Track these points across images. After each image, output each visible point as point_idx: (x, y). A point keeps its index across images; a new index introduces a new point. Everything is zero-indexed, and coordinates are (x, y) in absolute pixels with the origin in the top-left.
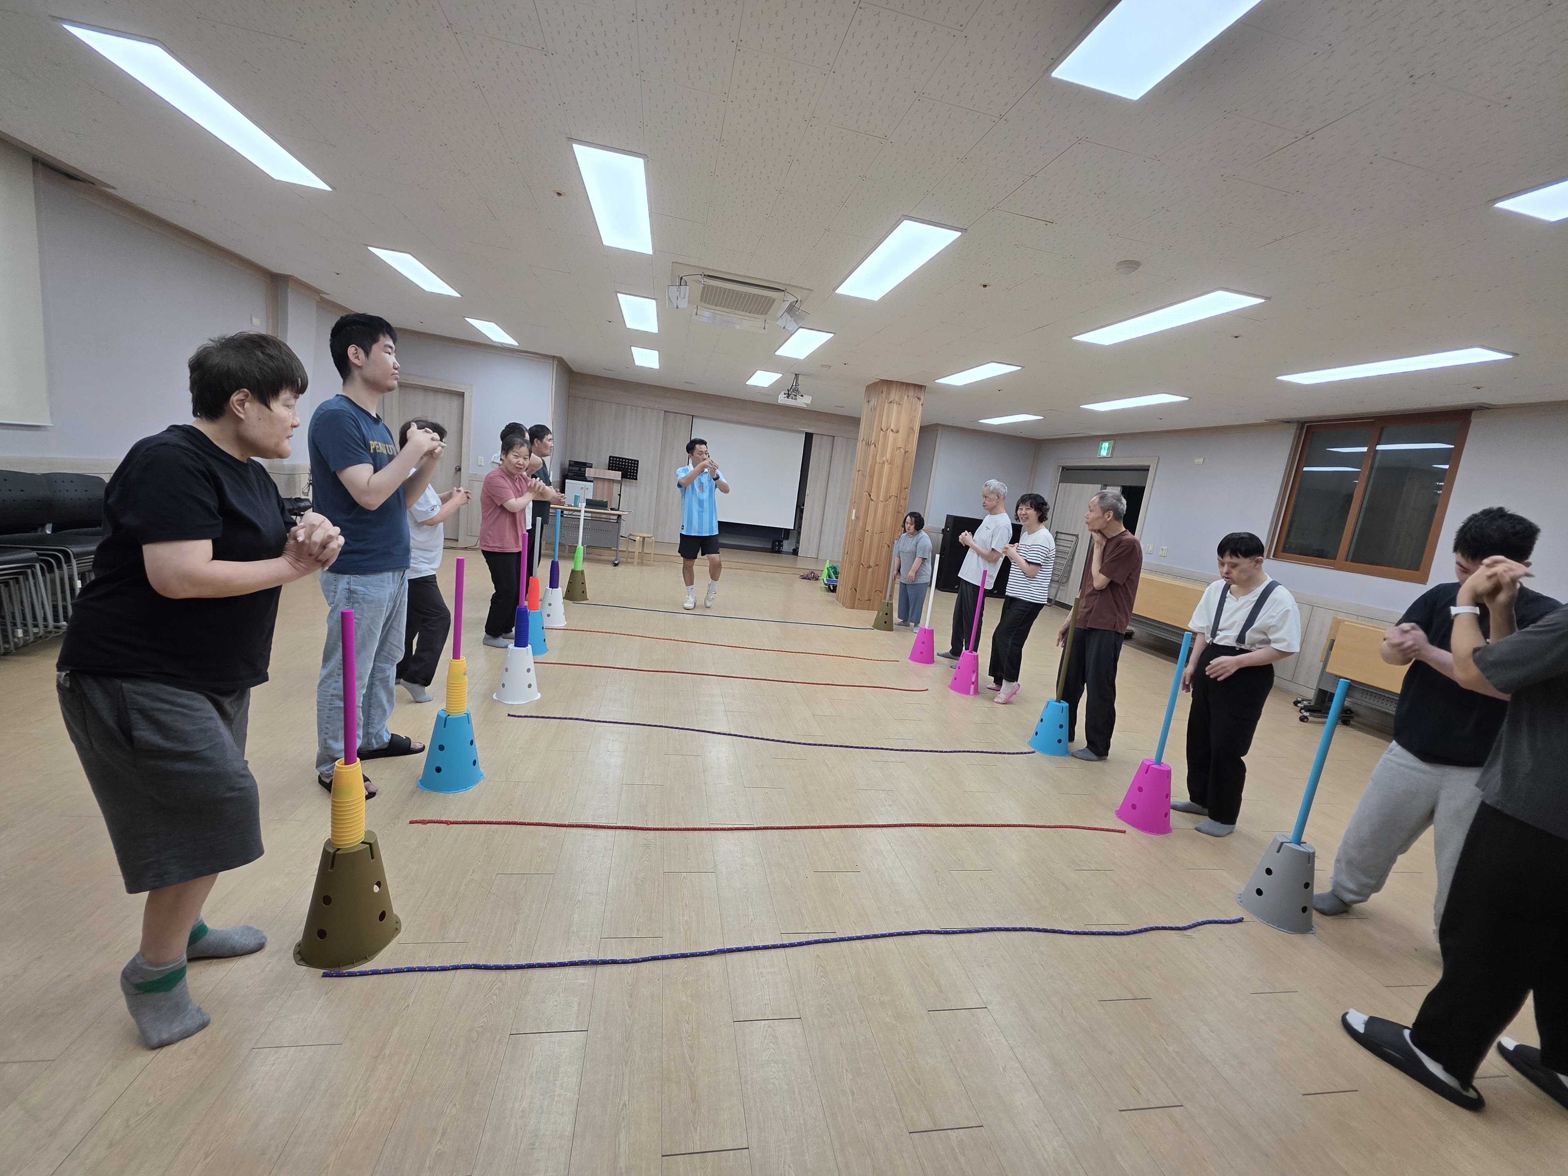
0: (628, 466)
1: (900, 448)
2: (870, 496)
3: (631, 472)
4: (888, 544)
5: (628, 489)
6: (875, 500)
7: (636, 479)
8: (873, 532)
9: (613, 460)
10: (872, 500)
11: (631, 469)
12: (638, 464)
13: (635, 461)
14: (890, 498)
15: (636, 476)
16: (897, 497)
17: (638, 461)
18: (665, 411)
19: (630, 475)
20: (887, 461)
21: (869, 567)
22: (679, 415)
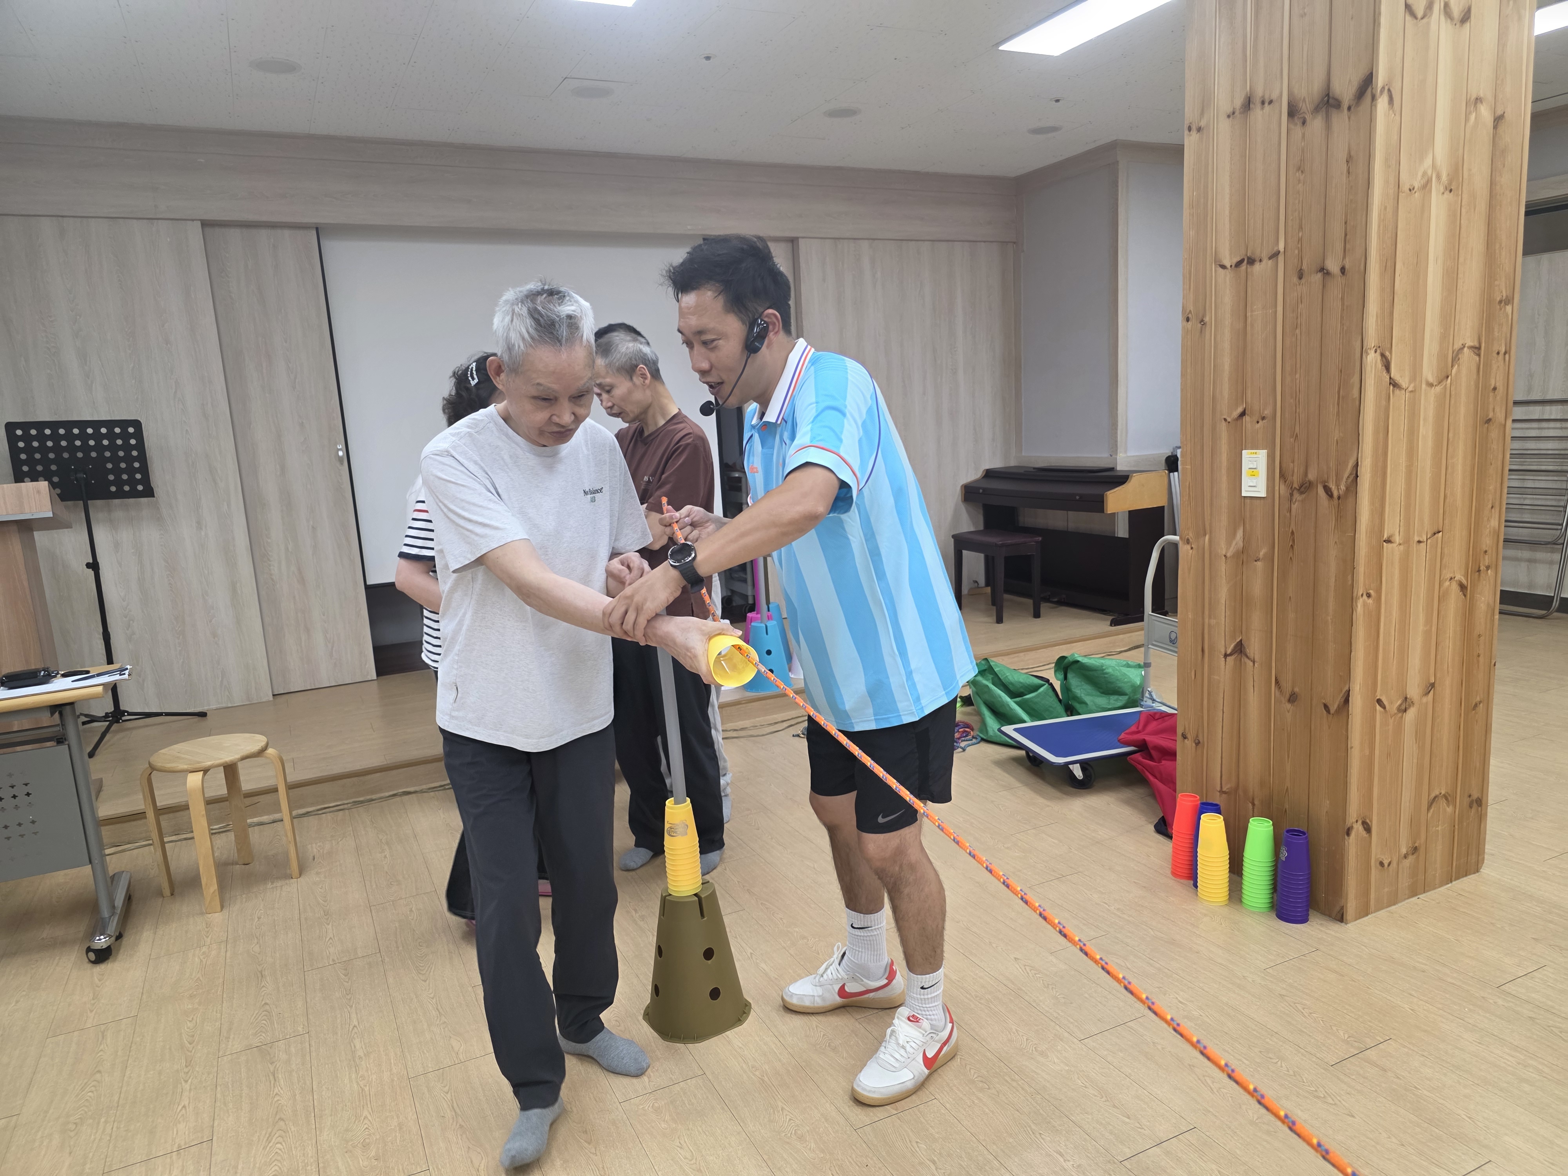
0: (99, 448)
1: (1478, 100)
2: (1388, 368)
3: (117, 471)
4: (1459, 577)
5: (125, 535)
6: (1404, 382)
7: (149, 492)
8: (1407, 541)
9: (27, 438)
10: (1394, 384)
11: (115, 459)
12: (139, 434)
13: (124, 424)
14: (1455, 359)
15: (146, 480)
16: (1477, 349)
17: (137, 424)
18: (205, 224)
19: (119, 483)
20: (1439, 177)
21: (1406, 705)
22: (263, 233)
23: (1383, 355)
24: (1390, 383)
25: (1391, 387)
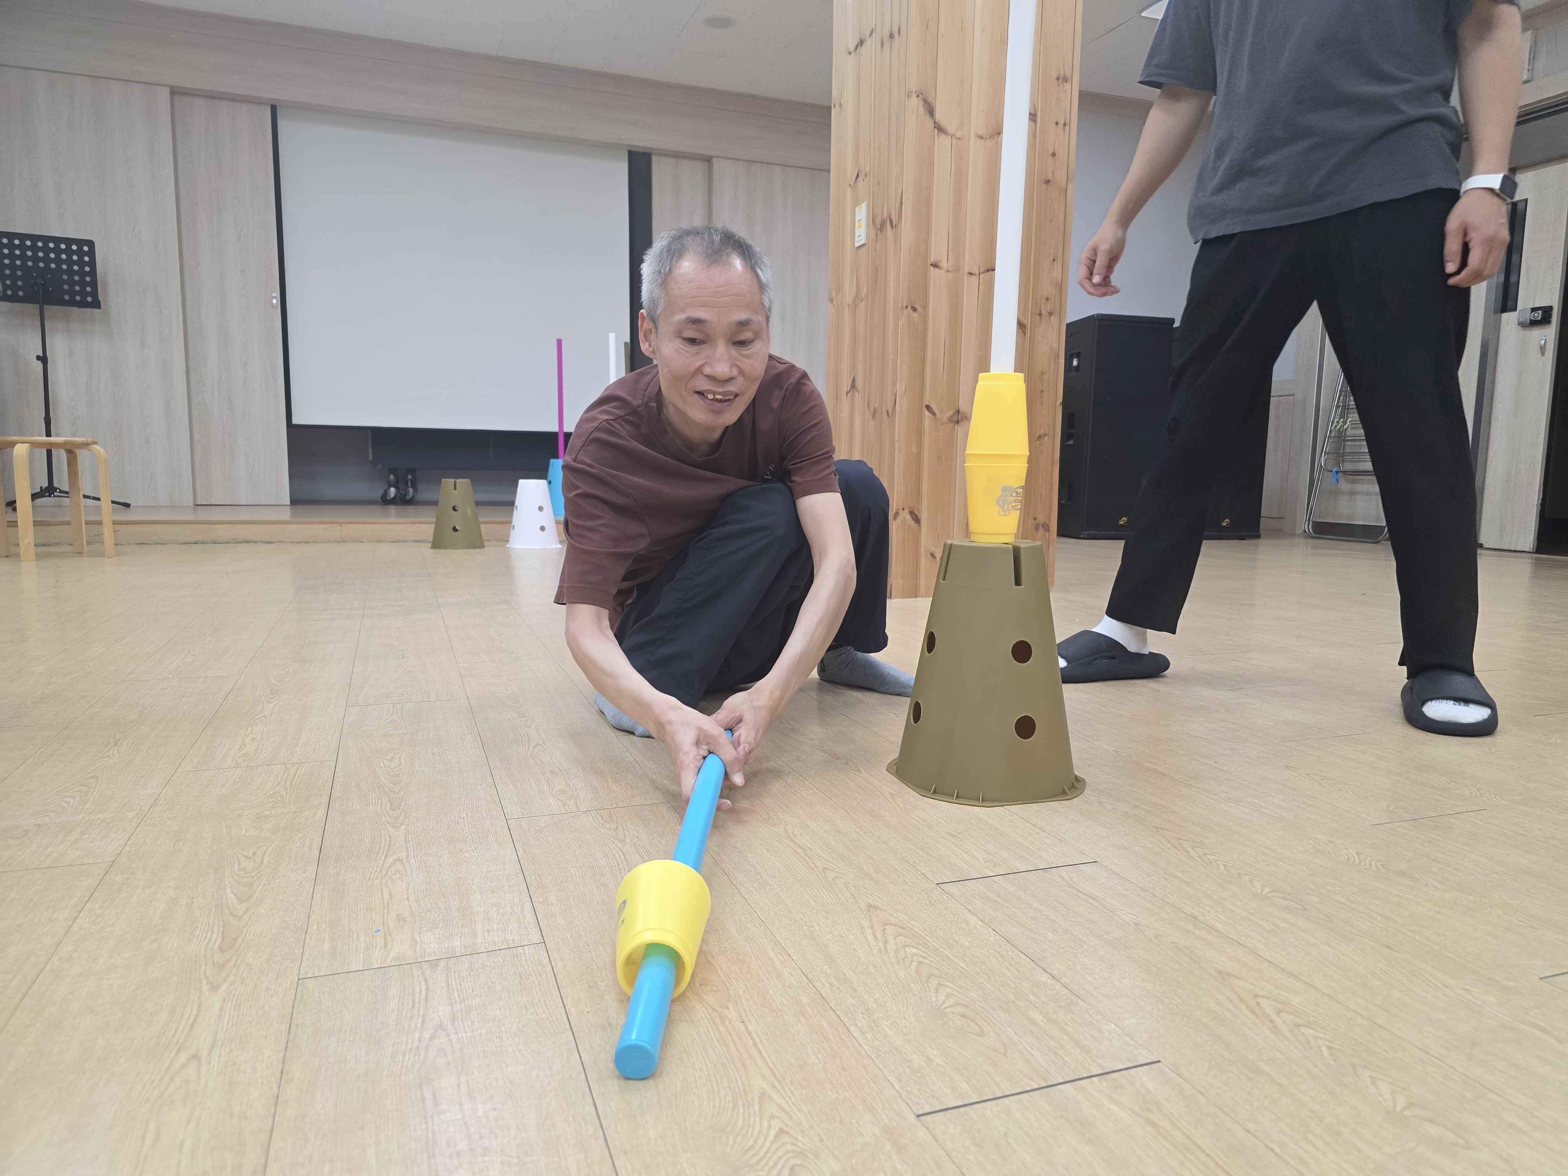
0: (58, 260)
2: (931, 112)
3: (72, 283)
6: (950, 128)
7: (96, 304)
8: (956, 270)
10: (940, 129)
11: (70, 272)
12: (92, 253)
13: (80, 242)
15: (95, 293)
17: (91, 244)
18: (175, 92)
19: (72, 293)
22: (226, 103)
23: (925, 101)
24: (935, 127)
25: (936, 131)
